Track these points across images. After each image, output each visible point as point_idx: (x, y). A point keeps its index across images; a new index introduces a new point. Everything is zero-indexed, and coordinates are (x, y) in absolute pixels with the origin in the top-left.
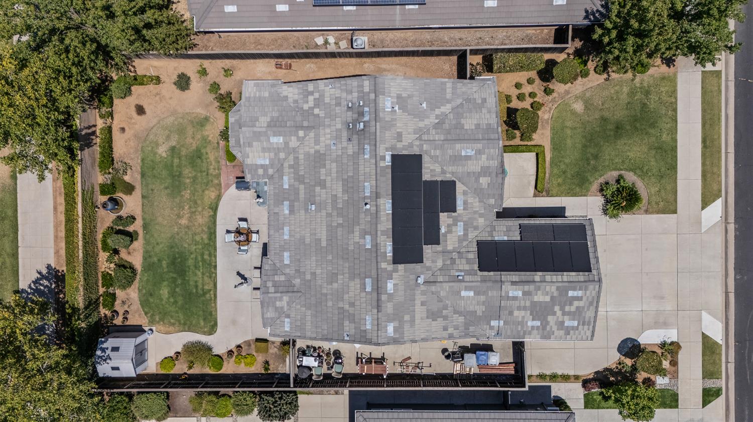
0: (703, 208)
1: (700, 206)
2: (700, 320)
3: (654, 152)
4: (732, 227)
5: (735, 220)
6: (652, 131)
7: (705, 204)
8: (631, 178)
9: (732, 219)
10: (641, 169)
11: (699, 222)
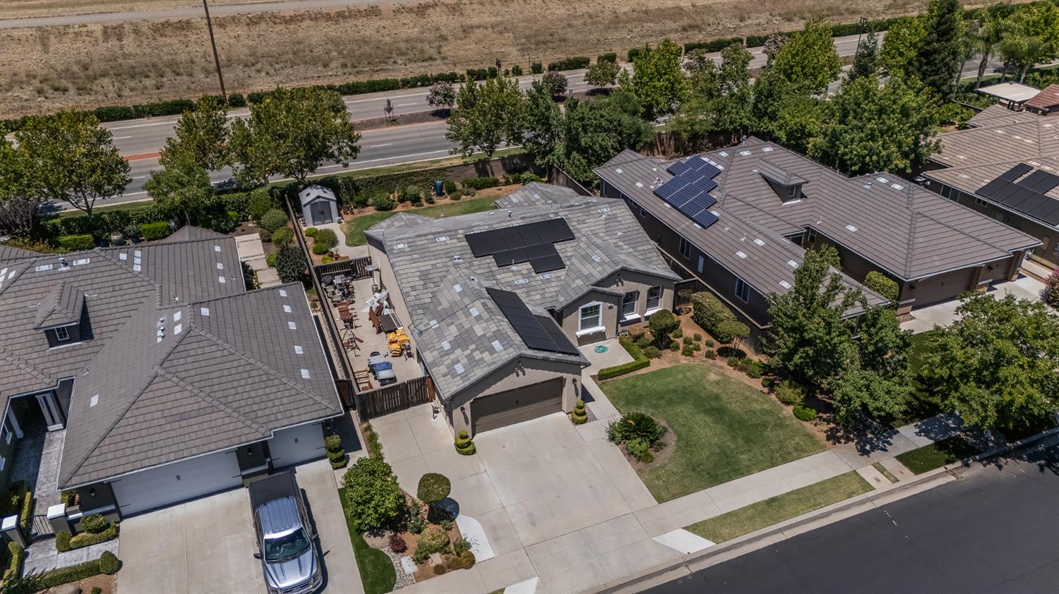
0: (686, 529)
1: (687, 525)
2: (522, 579)
4: (683, 572)
5: (696, 572)
6: (740, 441)
7: (694, 530)
8: (670, 440)
9: (695, 568)
10: (687, 445)
11: (664, 530)
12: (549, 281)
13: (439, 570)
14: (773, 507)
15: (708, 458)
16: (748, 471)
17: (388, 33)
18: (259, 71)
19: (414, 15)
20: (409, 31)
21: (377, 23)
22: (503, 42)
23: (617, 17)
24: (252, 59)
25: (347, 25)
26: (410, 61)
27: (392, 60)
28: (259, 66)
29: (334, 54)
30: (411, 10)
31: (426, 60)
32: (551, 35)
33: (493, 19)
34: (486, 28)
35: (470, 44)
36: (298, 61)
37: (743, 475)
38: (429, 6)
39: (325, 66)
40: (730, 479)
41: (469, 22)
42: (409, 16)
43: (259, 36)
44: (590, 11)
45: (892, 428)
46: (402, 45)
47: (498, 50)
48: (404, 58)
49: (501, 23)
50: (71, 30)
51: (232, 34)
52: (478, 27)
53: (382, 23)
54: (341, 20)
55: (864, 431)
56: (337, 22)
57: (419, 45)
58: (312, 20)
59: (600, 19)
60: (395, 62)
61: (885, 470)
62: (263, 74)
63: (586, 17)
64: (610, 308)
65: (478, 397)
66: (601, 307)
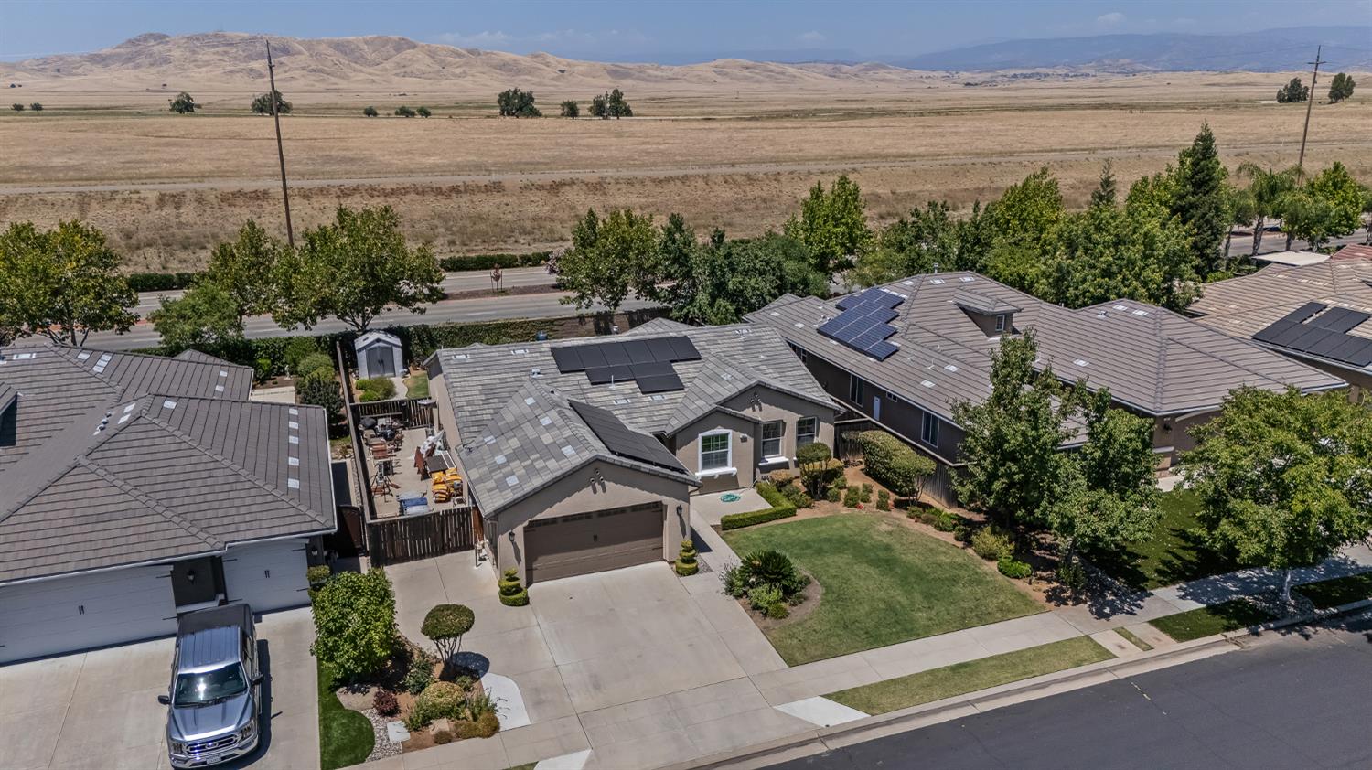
0: (826, 697)
1: (829, 692)
2: (566, 752)
3: (882, 606)
4: (818, 749)
5: (836, 750)
6: (917, 596)
7: (838, 698)
8: (812, 593)
9: (835, 745)
10: (839, 599)
11: (792, 697)
12: (660, 403)
13: (443, 738)
14: (962, 674)
15: (868, 615)
16: (927, 632)
17: (511, 210)
19: (546, 192)
26: (535, 240)
27: (513, 239)
29: (441, 230)
31: (556, 241)
32: (714, 219)
37: (918, 636)
40: (899, 640)
45: (1143, 590)
46: (528, 224)
48: (528, 237)
51: (316, 205)
53: (505, 200)
54: (454, 195)
55: (1102, 592)
56: (449, 197)
57: (548, 225)
58: (418, 194)
60: (516, 242)
61: (1132, 635)
64: (744, 440)
65: (534, 519)
66: (730, 437)
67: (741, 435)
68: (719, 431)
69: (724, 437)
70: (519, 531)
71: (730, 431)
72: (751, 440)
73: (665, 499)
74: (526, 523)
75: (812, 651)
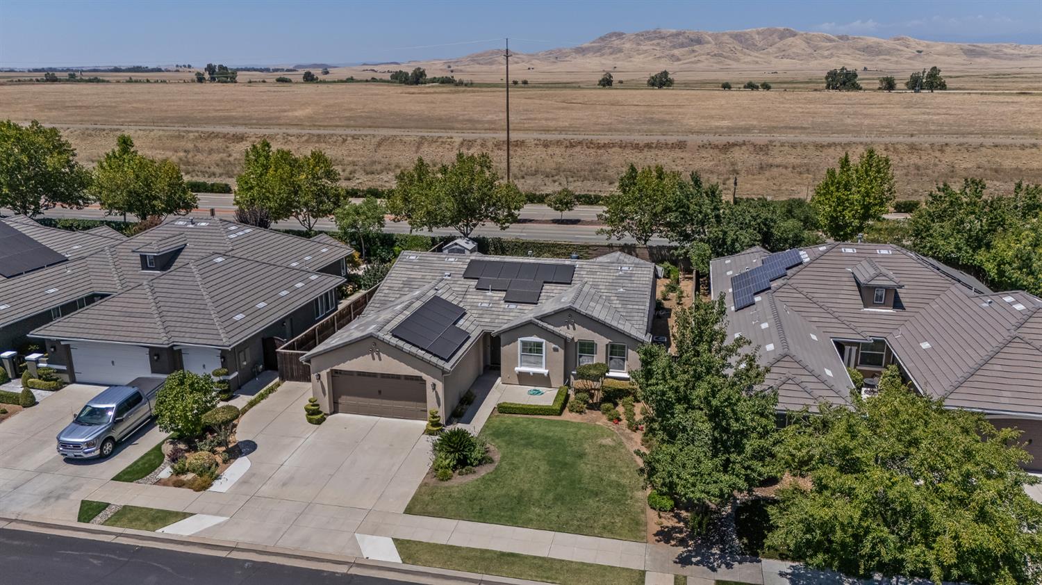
0: (395, 540)
1: (401, 538)
2: (215, 514)
3: (516, 494)
4: (342, 569)
5: (351, 575)
6: (551, 496)
7: (400, 544)
8: (484, 471)
9: (355, 571)
10: (493, 480)
11: (374, 532)
13: (180, 484)
14: (503, 560)
15: (499, 497)
16: (526, 524)
17: (683, 163)
18: (555, 181)
19: (717, 151)
20: (704, 163)
21: (678, 153)
22: (798, 181)
23: (953, 171)
24: (554, 172)
25: (649, 153)
28: (556, 178)
30: (716, 147)
33: (798, 161)
34: (786, 168)
35: (760, 180)
36: (591, 178)
37: (515, 524)
38: (737, 145)
39: (610, 183)
40: (498, 522)
41: (771, 161)
42: (711, 151)
43: (570, 156)
44: (920, 163)
47: (789, 188)
49: (806, 165)
50: (440, 140)
52: (778, 166)
53: (683, 155)
54: (646, 149)
55: (714, 545)
56: (641, 151)
58: (621, 147)
59: (930, 172)
62: (557, 183)
63: (912, 168)
64: (556, 350)
65: (334, 368)
66: (544, 344)
67: (554, 346)
68: (535, 339)
69: (540, 345)
70: (324, 374)
71: (544, 341)
72: (561, 352)
73: (424, 376)
74: (328, 370)
75: (430, 509)
